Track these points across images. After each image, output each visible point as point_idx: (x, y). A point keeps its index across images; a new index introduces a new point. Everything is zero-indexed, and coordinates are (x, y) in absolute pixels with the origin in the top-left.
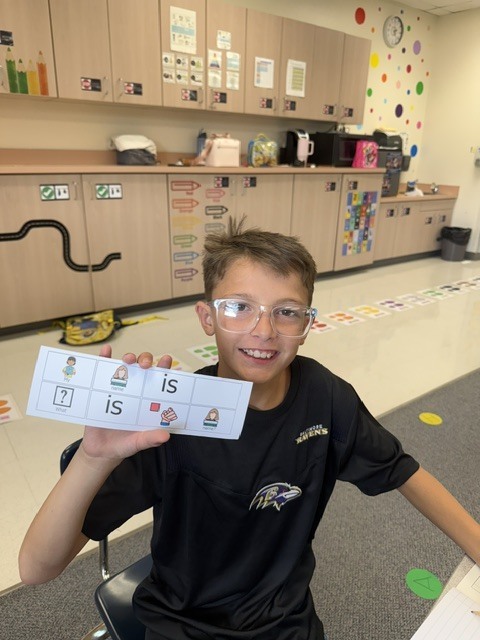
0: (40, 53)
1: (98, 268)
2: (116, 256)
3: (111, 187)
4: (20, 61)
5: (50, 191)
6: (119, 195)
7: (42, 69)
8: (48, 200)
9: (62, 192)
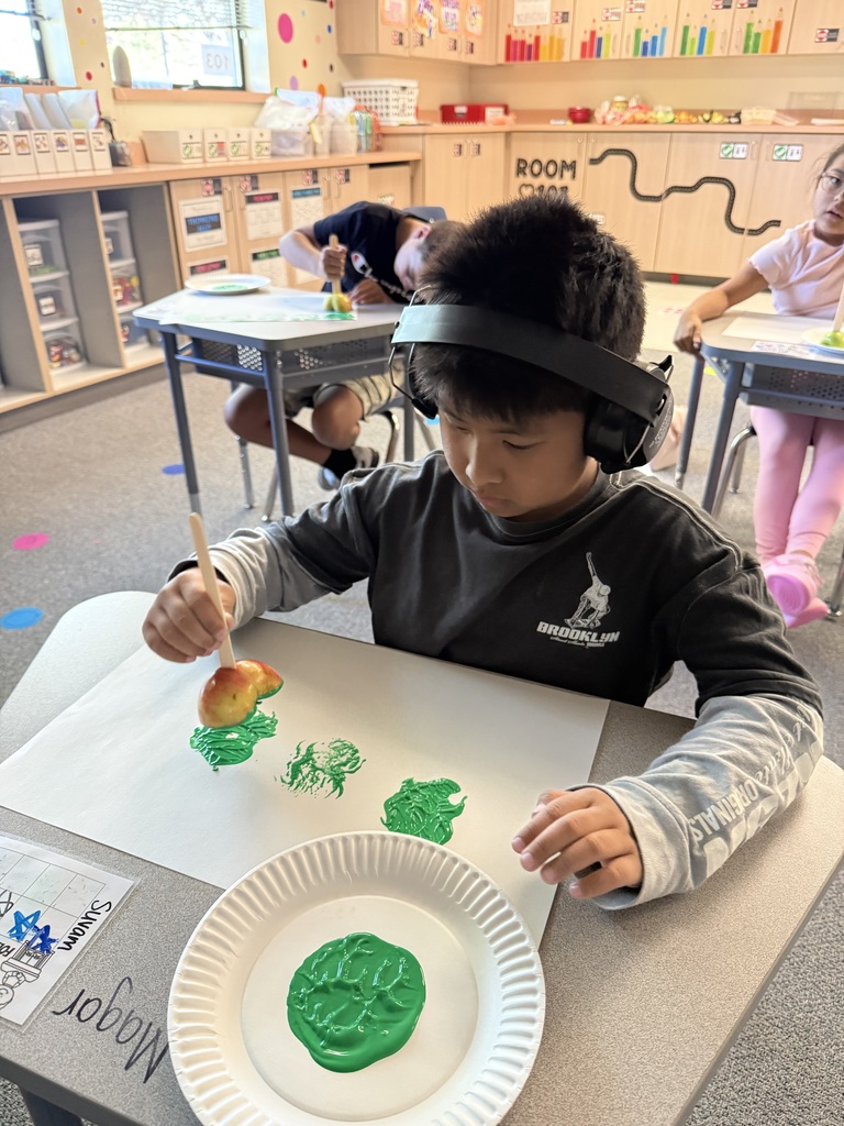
0: (781, 10)
1: (753, 232)
2: (777, 223)
3: (792, 148)
4: (760, 22)
5: (729, 150)
6: (796, 157)
7: (778, 26)
8: (726, 158)
9: (741, 151)
